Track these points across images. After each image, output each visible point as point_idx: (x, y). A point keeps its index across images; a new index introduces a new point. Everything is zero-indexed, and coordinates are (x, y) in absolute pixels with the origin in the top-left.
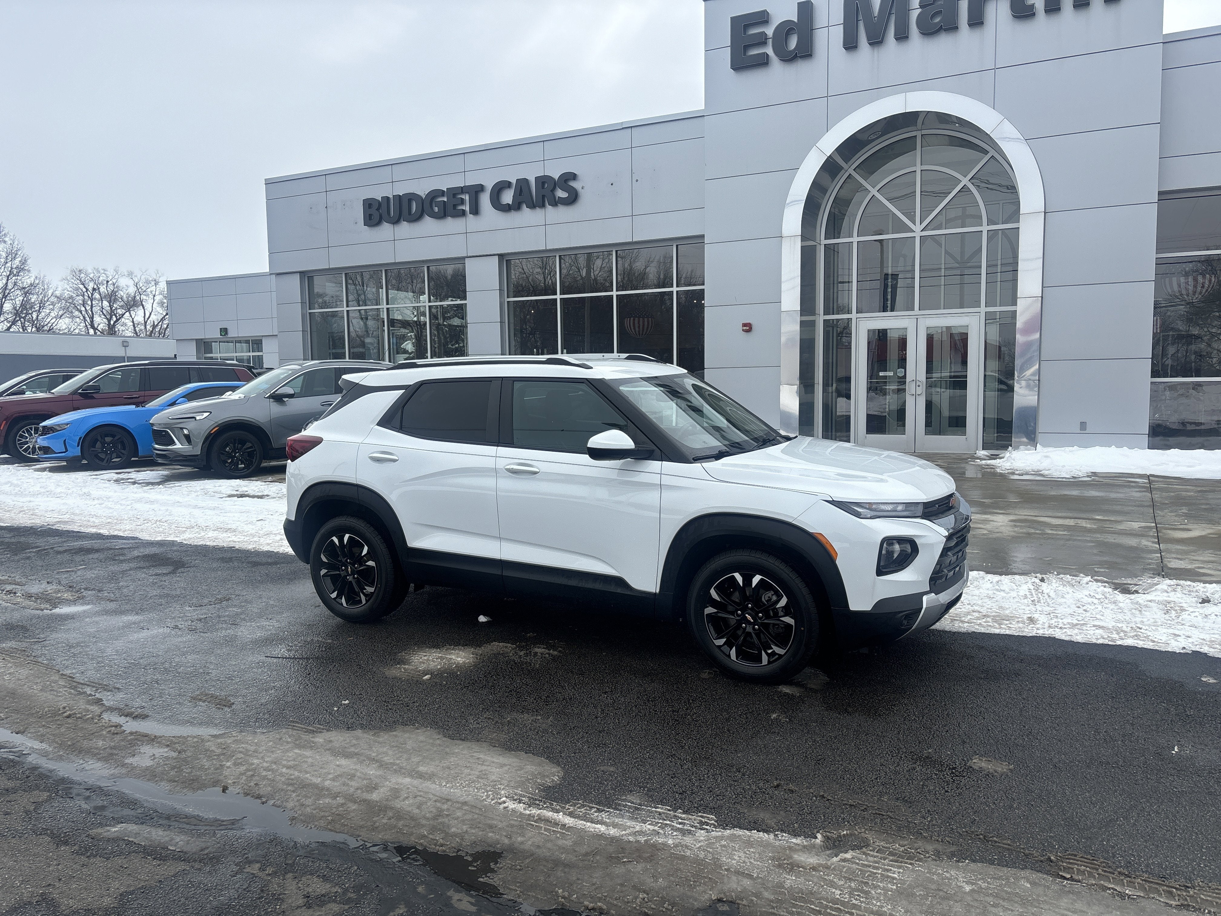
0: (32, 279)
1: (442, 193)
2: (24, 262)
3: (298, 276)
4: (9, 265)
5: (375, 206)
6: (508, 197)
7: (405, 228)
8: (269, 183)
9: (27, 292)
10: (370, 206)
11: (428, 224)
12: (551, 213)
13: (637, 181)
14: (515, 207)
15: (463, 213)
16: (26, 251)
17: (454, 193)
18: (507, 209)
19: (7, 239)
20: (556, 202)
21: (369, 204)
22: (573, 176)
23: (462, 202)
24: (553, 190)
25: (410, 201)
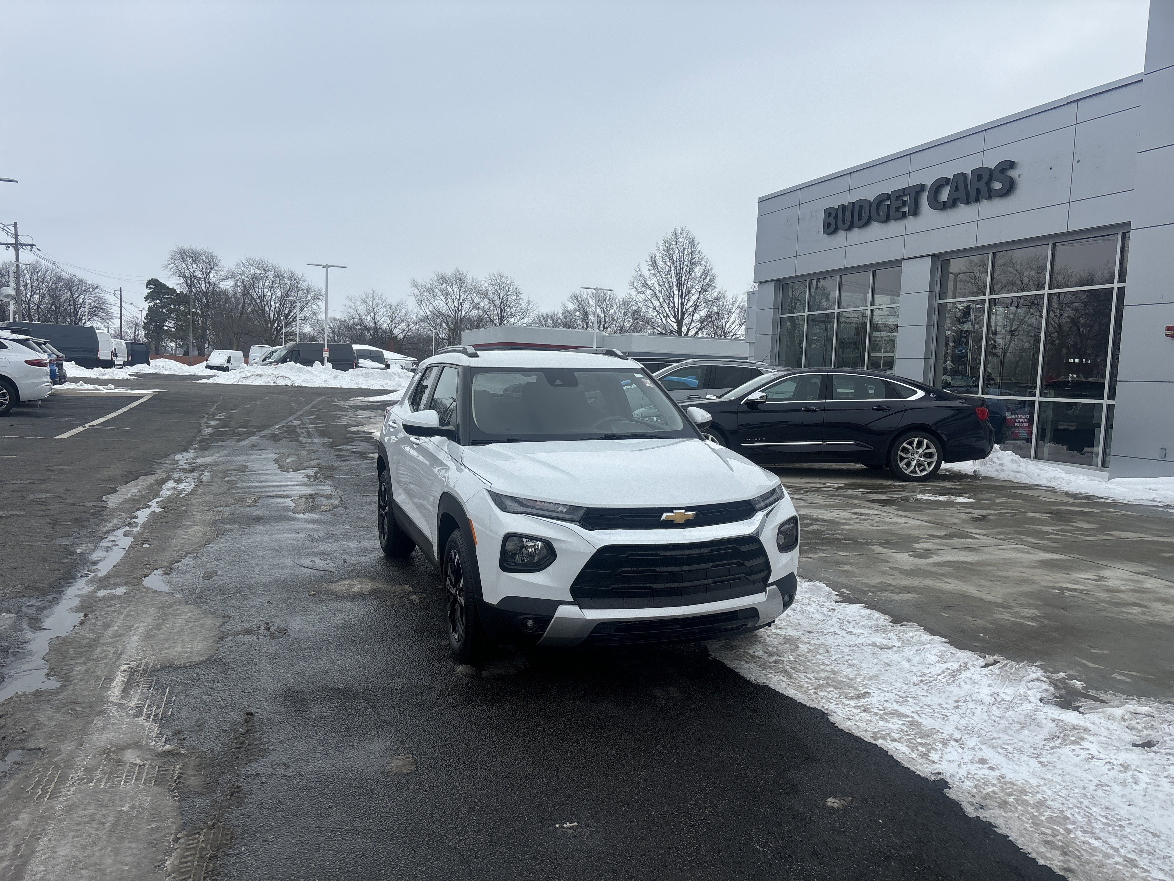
0: (716, 293)
1: (889, 196)
2: (712, 280)
3: (773, 284)
4: (702, 282)
5: (833, 215)
6: (944, 195)
7: (856, 235)
8: (761, 201)
9: (712, 303)
10: (830, 215)
11: (876, 229)
12: (987, 207)
13: (1079, 161)
14: (952, 204)
15: (904, 216)
16: (715, 271)
17: (899, 195)
18: (944, 207)
19: (703, 262)
20: (991, 195)
21: (829, 213)
22: (1012, 165)
23: (904, 203)
24: (988, 183)
25: (861, 207)
